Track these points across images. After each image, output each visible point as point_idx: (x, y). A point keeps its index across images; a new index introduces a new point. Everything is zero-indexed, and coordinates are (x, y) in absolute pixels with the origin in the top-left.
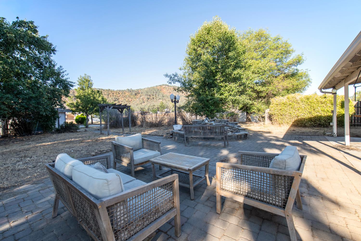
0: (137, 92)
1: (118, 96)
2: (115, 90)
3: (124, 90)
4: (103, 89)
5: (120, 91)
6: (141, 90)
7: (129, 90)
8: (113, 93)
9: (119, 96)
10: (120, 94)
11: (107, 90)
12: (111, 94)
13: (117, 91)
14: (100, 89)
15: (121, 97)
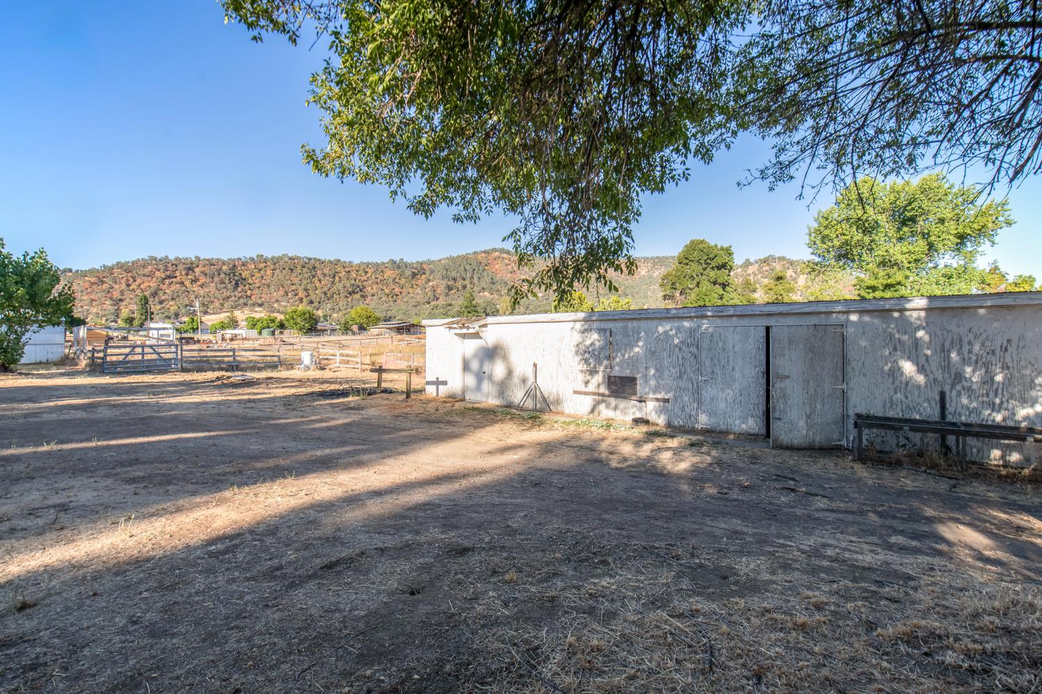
0: (419, 268)
1: (362, 279)
2: (356, 261)
3: (379, 262)
4: (319, 260)
5: (368, 265)
6: (430, 262)
7: (394, 262)
8: (349, 272)
9: (366, 279)
10: (369, 275)
11: (330, 262)
12: (344, 273)
13: (359, 265)
14: (310, 259)
15: (370, 282)
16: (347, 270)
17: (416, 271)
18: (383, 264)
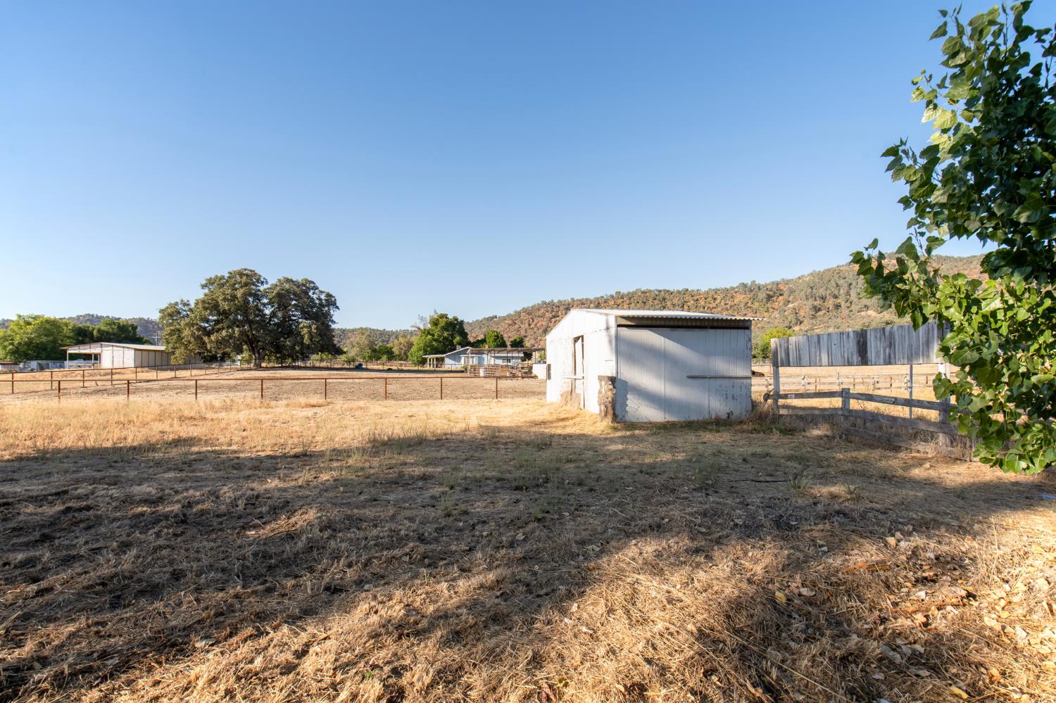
0: (774, 289)
1: (711, 306)
2: (704, 289)
3: (728, 287)
4: (668, 291)
5: (716, 291)
6: (787, 282)
7: (745, 285)
8: (697, 300)
9: (714, 305)
10: (718, 301)
11: (679, 292)
12: (692, 302)
13: (707, 293)
14: (660, 291)
15: (719, 309)
16: (695, 298)
17: (771, 293)
18: (733, 288)
